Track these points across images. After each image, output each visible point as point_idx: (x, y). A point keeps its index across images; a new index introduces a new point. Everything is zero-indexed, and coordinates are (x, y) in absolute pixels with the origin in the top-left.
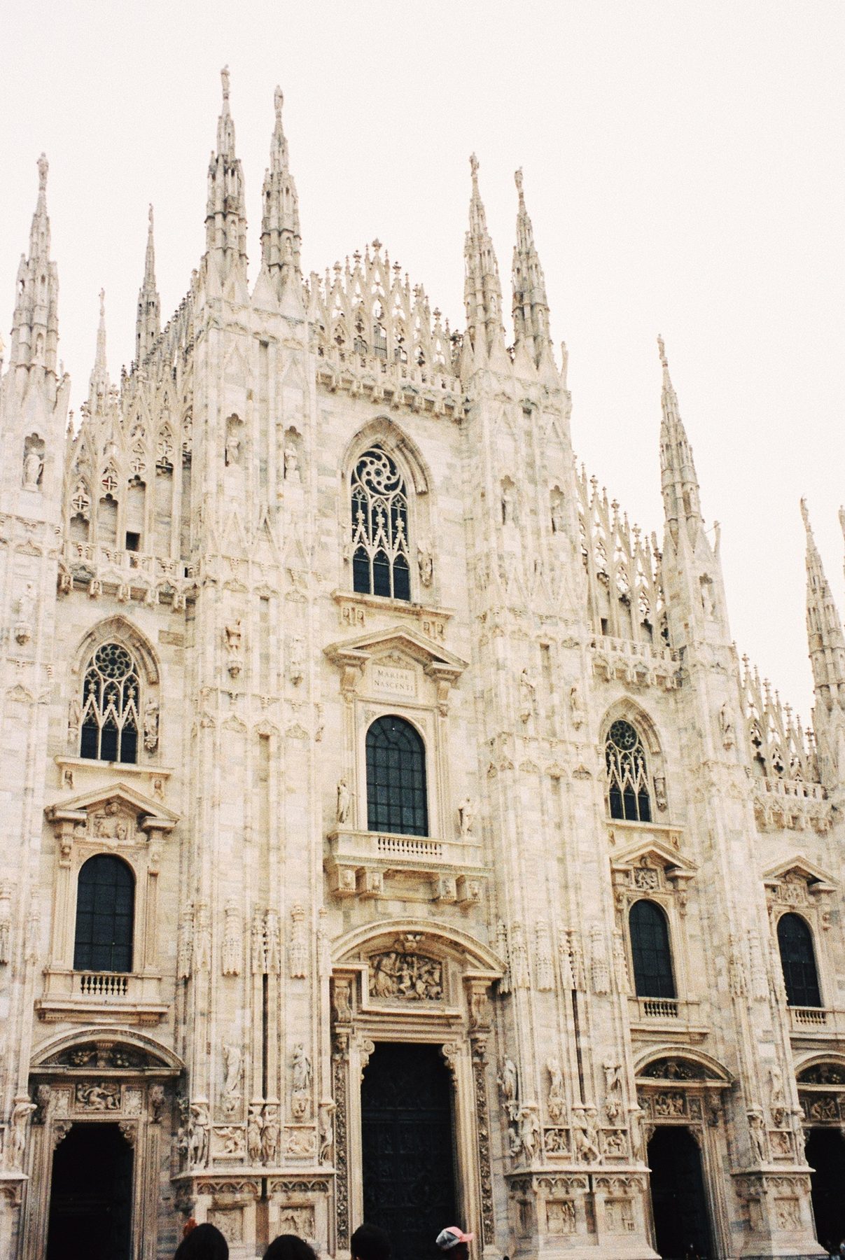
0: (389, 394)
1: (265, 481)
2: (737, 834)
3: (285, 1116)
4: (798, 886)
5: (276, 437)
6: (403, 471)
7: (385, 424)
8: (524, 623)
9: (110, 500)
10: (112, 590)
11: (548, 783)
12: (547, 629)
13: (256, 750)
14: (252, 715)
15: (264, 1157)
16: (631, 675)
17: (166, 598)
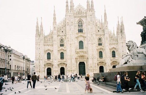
0: (80, 17)
1: (70, 26)
2: (107, 46)
3: (73, 67)
4: (114, 49)
5: (71, 23)
6: (82, 22)
7: (80, 19)
8: (90, 33)
9: (61, 29)
10: (61, 36)
11: (91, 44)
12: (92, 33)
13: (70, 45)
14: (70, 43)
15: (71, 69)
16: (100, 35)
17: (64, 35)
